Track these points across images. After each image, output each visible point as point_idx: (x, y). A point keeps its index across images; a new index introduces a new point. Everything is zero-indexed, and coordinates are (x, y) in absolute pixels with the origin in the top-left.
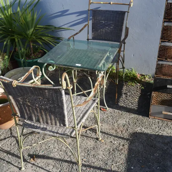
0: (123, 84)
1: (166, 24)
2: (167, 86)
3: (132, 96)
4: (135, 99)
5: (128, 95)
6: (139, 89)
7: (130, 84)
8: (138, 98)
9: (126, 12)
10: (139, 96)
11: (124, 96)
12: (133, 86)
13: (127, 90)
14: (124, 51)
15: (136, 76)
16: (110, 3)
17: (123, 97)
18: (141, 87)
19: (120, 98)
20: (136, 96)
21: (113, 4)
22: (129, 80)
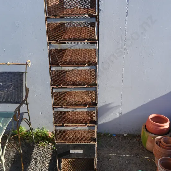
0: (34, 146)
1: (54, 91)
2: (69, 151)
3: (43, 160)
4: (46, 164)
5: (38, 160)
6: (51, 149)
7: (41, 145)
8: (49, 162)
9: (24, 72)
10: (50, 158)
11: (34, 162)
12: (44, 147)
13: (38, 154)
14: (28, 112)
15: (47, 135)
16: (7, 64)
17: (32, 164)
18: (53, 147)
19: (29, 166)
20: (47, 160)
21: (10, 64)
22: (40, 140)
